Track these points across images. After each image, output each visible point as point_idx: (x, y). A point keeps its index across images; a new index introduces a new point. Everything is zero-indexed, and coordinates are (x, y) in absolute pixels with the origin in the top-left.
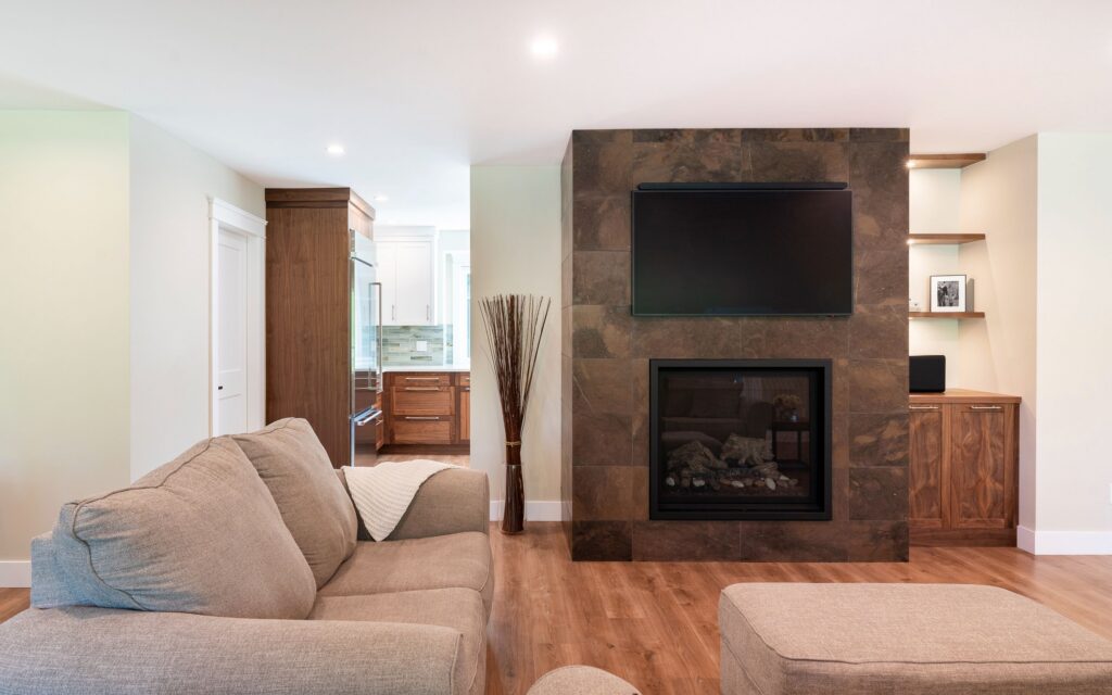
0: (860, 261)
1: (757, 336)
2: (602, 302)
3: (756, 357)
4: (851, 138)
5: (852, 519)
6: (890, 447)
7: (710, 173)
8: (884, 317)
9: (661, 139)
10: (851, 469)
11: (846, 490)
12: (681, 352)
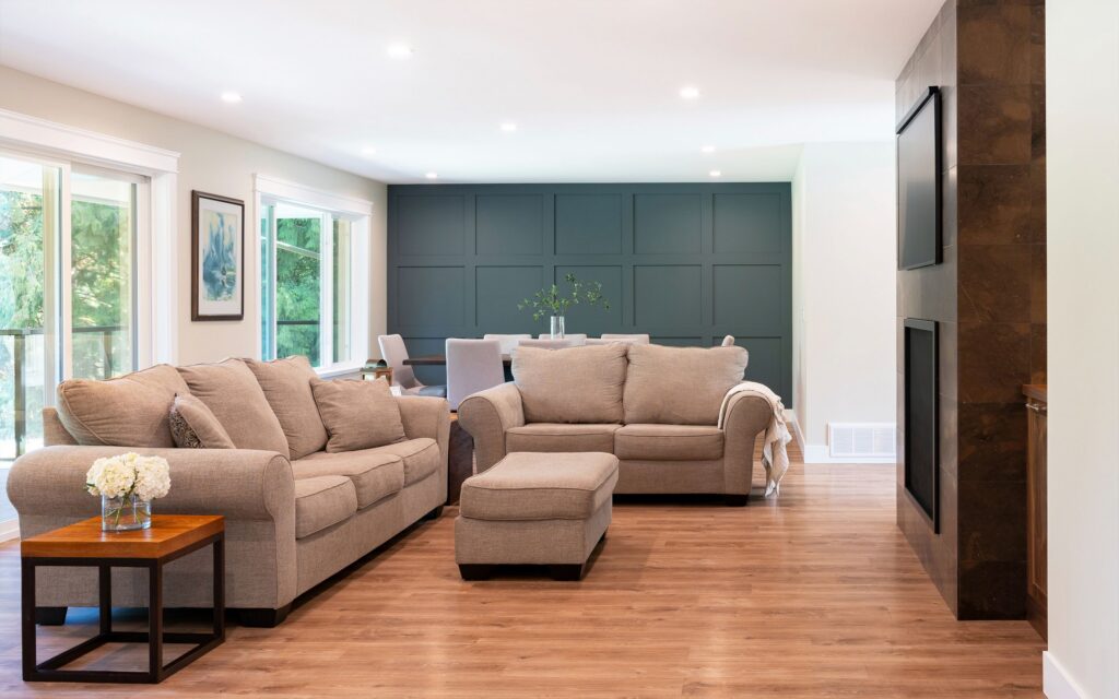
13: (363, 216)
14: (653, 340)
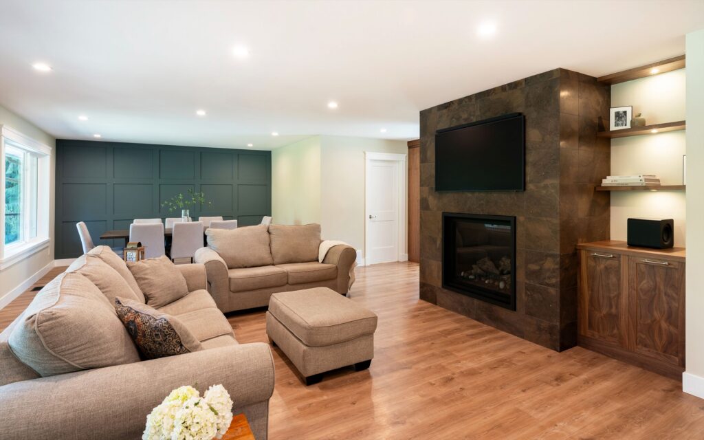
0: (530, 158)
1: (482, 202)
2: (428, 186)
3: (481, 213)
4: (526, 84)
5: (526, 314)
6: (548, 274)
7: (464, 119)
8: (544, 192)
9: (446, 108)
10: (526, 283)
11: (524, 295)
12: (453, 209)
13: (47, 155)
14: (225, 218)
